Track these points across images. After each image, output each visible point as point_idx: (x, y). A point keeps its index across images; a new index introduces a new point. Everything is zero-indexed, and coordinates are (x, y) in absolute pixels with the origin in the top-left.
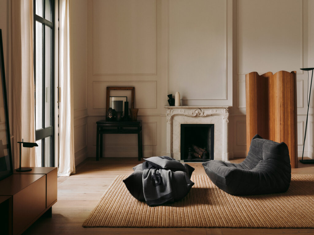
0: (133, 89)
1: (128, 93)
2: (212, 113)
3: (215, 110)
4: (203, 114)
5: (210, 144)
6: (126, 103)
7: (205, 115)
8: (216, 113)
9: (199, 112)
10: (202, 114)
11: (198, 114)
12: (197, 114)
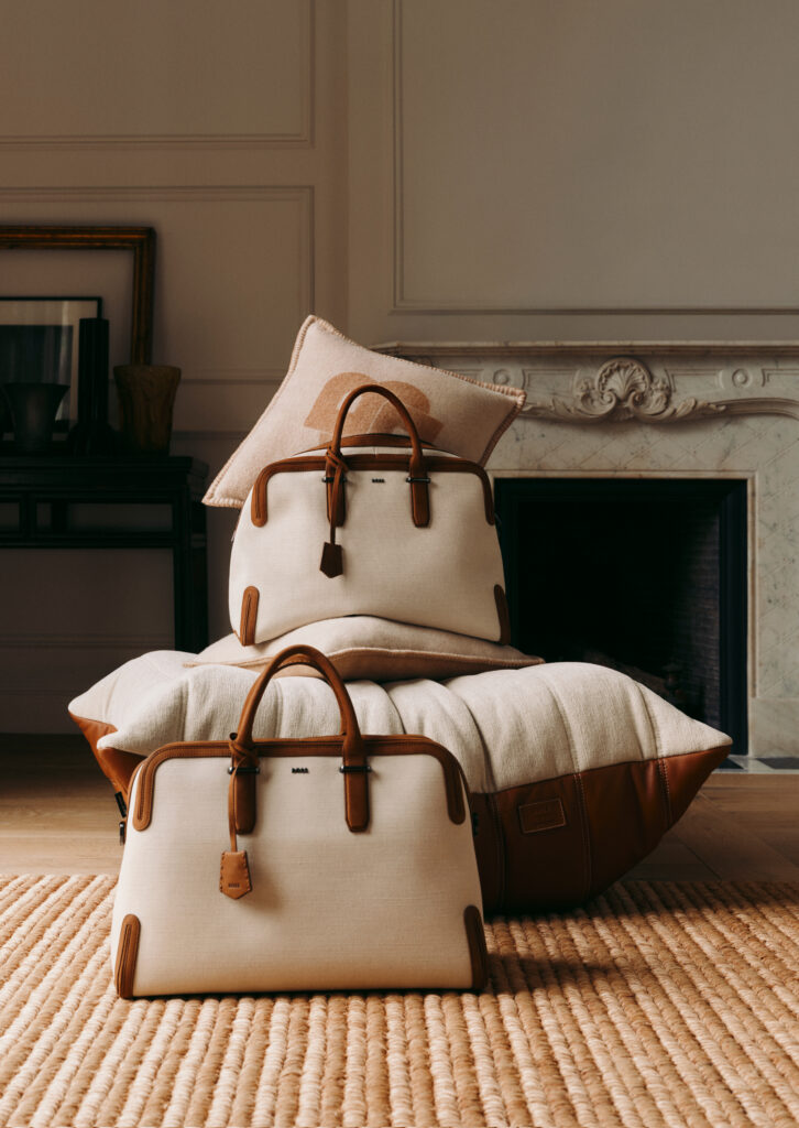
0: (142, 244)
1: (110, 275)
2: (732, 396)
3: (753, 374)
4: (668, 397)
5: (715, 637)
6: (94, 331)
7: (681, 404)
8: (763, 393)
9: (634, 386)
10: (654, 405)
11: (629, 404)
12: (619, 401)
